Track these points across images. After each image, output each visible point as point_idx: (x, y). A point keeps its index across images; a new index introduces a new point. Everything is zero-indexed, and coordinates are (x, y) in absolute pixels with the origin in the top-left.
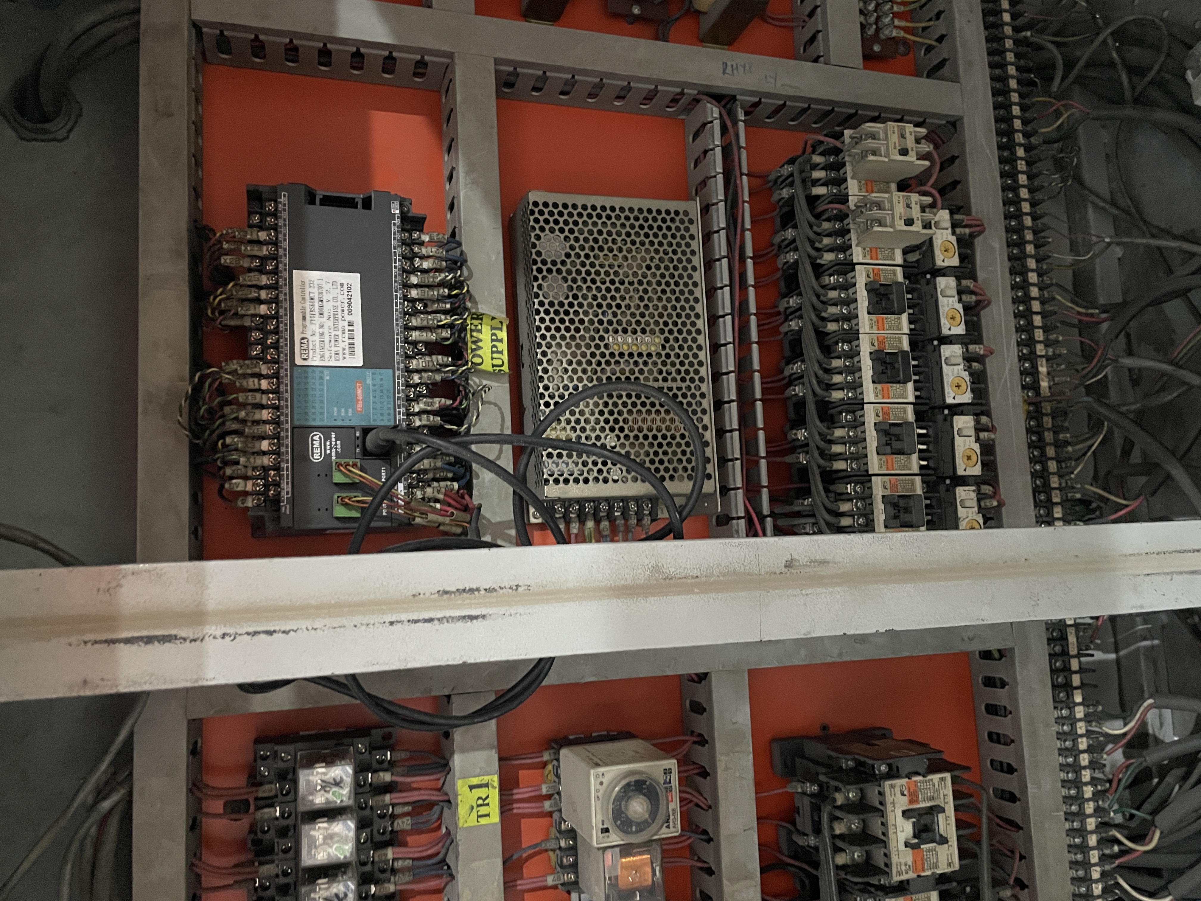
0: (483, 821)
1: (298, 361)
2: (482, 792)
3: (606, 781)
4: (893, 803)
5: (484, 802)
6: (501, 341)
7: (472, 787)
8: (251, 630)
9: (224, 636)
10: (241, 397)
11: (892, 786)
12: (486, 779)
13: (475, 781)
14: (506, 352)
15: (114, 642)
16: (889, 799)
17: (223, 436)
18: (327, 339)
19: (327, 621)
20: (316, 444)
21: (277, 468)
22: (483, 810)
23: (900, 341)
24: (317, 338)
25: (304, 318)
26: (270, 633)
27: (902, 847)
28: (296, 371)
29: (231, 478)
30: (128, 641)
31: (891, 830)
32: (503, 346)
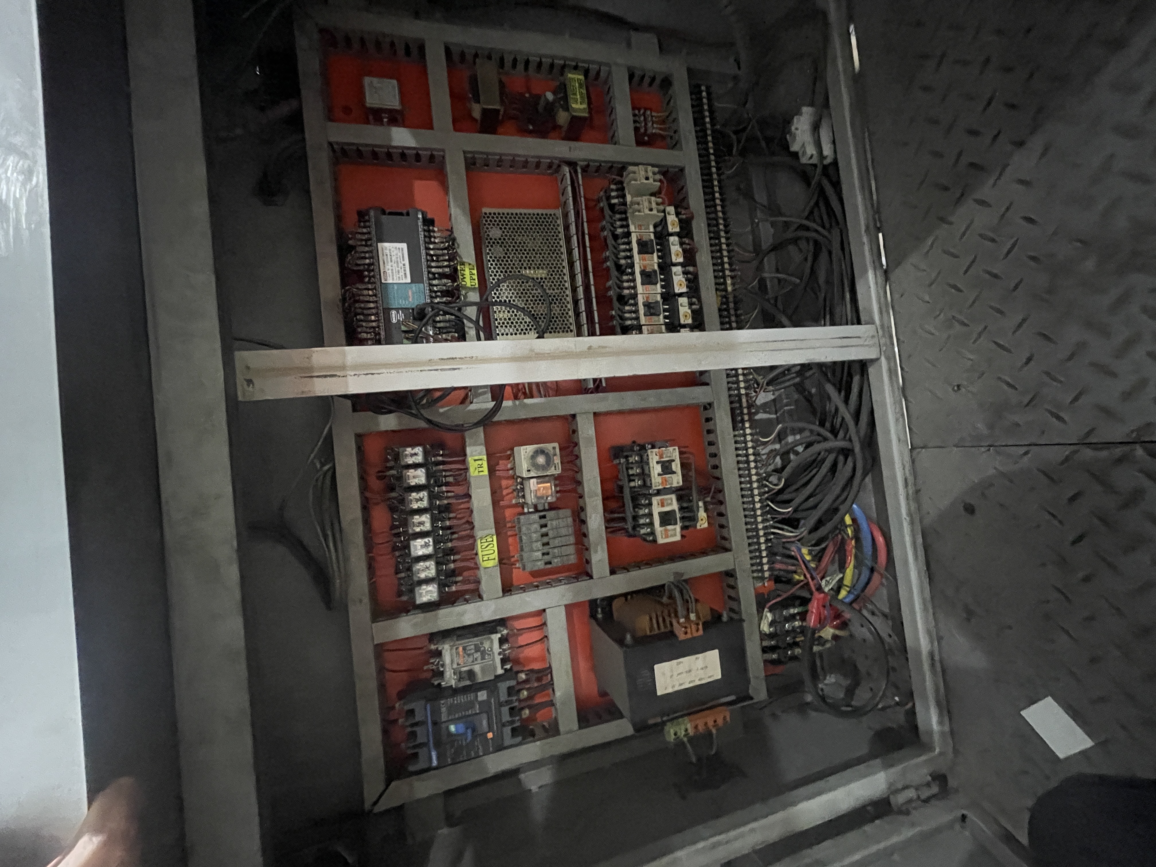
0: (481, 474)
1: (383, 281)
2: (480, 462)
3: (528, 451)
4: (652, 459)
5: (481, 466)
6: (474, 274)
7: (475, 460)
8: (365, 373)
9: (355, 375)
10: (361, 298)
11: (652, 452)
12: (480, 457)
13: (476, 458)
14: (477, 280)
15: (312, 377)
16: (650, 457)
17: (356, 316)
18: (394, 271)
19: (396, 370)
20: (393, 315)
21: (378, 327)
22: (481, 469)
23: (654, 266)
24: (390, 271)
25: (384, 263)
26: (373, 374)
27: (656, 475)
28: (383, 285)
29: (360, 333)
30: (318, 377)
31: (651, 469)
32: (475, 277)
